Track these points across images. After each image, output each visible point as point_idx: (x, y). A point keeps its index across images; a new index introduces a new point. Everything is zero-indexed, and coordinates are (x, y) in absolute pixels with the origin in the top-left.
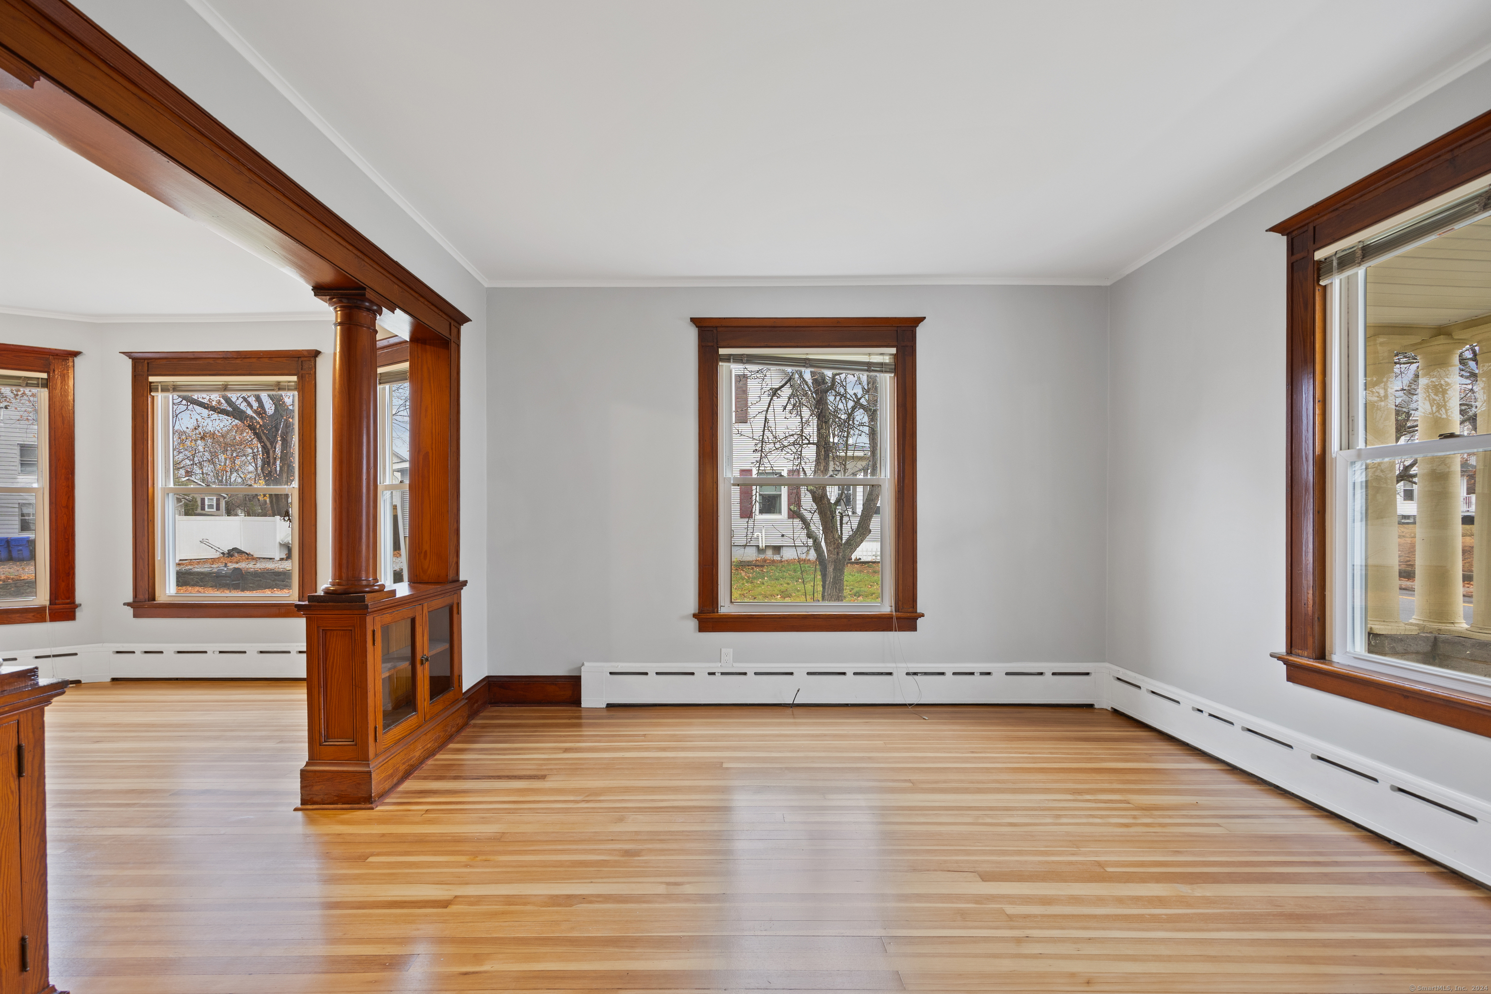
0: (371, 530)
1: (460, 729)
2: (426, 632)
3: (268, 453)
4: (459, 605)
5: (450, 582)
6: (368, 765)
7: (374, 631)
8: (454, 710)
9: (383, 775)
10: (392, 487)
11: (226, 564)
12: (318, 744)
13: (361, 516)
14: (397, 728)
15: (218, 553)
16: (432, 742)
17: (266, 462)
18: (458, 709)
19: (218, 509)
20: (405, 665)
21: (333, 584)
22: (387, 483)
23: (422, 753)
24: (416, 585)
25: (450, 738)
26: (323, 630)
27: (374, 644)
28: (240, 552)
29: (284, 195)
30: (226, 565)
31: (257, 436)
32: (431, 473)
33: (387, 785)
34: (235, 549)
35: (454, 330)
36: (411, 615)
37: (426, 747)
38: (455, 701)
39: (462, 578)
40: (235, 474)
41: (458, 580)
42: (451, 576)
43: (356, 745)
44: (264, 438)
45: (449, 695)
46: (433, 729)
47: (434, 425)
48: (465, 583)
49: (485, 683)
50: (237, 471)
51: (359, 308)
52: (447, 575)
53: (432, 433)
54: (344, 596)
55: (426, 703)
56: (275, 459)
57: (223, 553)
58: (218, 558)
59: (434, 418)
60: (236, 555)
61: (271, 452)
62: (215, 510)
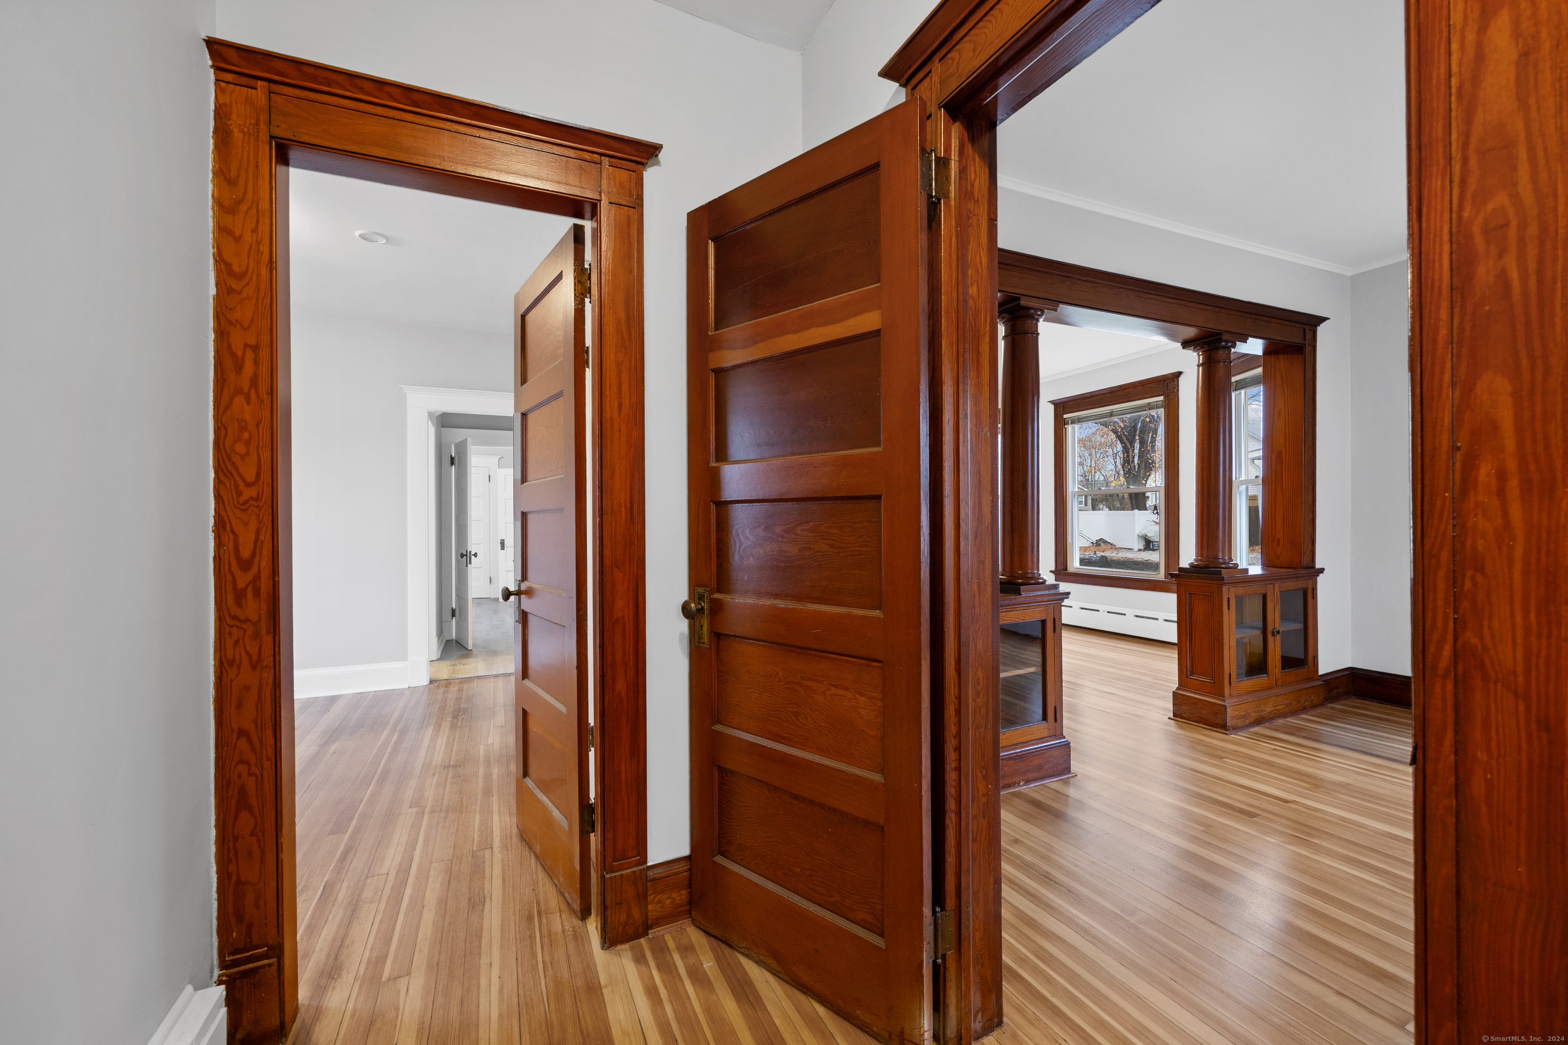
0: (1227, 520)
1: (1314, 706)
2: (1277, 608)
3: (1128, 452)
4: (1314, 590)
5: (1304, 568)
6: (1224, 701)
7: (1229, 599)
8: (1308, 686)
9: (1237, 713)
10: (1247, 482)
11: (1095, 552)
12: (1185, 676)
13: (1219, 509)
14: (1249, 681)
15: (1089, 543)
16: (1283, 706)
17: (1127, 461)
18: (1313, 687)
19: (1086, 505)
20: (1258, 633)
21: (1196, 560)
22: (1243, 478)
23: (1273, 711)
24: (1269, 568)
25: (1304, 710)
26: (1189, 593)
27: (1229, 609)
28: (1105, 542)
29: (1165, 297)
30: (1095, 554)
31: (1119, 437)
32: (1284, 469)
33: (1240, 723)
34: (1101, 540)
35: (1309, 334)
36: (1262, 591)
37: (1276, 708)
38: (1311, 679)
39: (1318, 565)
40: (1098, 473)
41: (1314, 567)
42: (1306, 561)
43: (1214, 683)
44: (1124, 438)
45: (1303, 671)
46: (1285, 694)
47: (1287, 426)
48: (1322, 571)
49: (1348, 672)
50: (1099, 470)
51: (1217, 348)
52: (1301, 562)
53: (1285, 433)
54: (1205, 570)
55: (1278, 670)
56: (1133, 457)
57: (1092, 543)
58: (1089, 547)
59: (1287, 420)
60: (1102, 544)
61: (1130, 451)
62: (1083, 505)
